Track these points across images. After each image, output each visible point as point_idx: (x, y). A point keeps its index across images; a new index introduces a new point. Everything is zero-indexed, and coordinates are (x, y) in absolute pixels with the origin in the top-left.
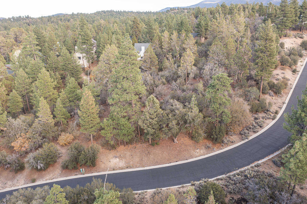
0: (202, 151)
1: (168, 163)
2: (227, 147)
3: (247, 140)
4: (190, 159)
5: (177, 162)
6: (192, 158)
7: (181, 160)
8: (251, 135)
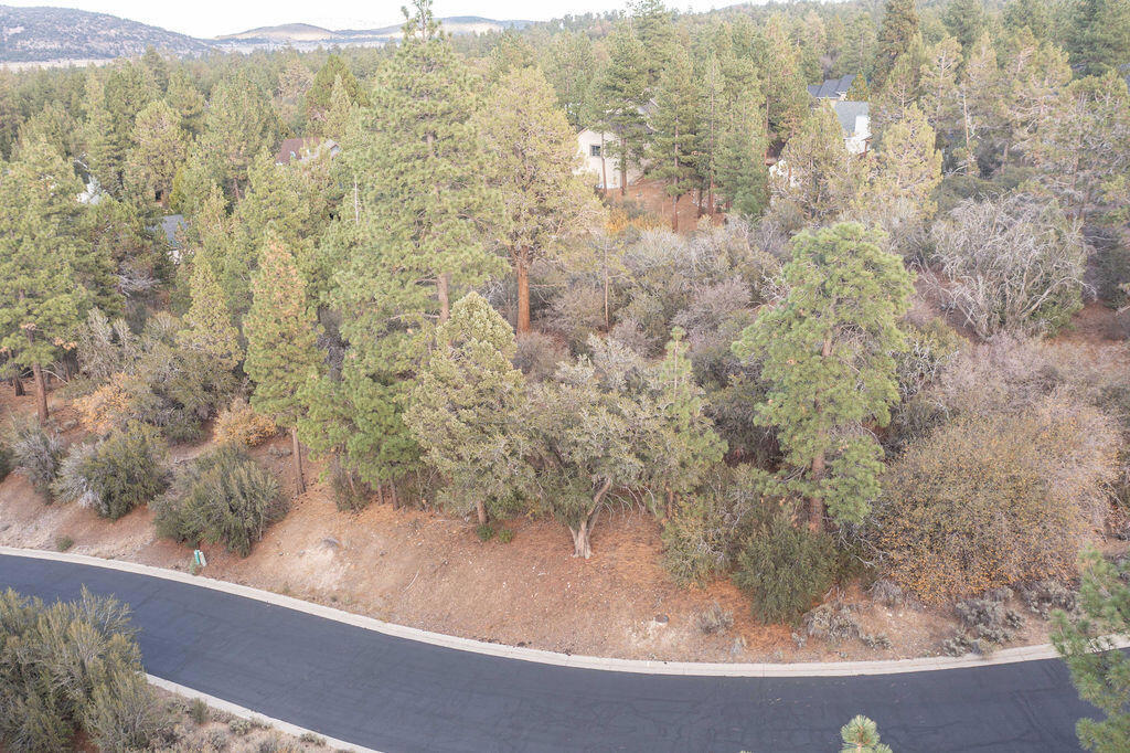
0: (672, 634)
1: (482, 640)
2: (820, 659)
3: (969, 661)
4: (588, 654)
5: (522, 644)
6: (601, 652)
7: (543, 647)
8: (1024, 642)
